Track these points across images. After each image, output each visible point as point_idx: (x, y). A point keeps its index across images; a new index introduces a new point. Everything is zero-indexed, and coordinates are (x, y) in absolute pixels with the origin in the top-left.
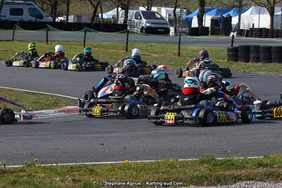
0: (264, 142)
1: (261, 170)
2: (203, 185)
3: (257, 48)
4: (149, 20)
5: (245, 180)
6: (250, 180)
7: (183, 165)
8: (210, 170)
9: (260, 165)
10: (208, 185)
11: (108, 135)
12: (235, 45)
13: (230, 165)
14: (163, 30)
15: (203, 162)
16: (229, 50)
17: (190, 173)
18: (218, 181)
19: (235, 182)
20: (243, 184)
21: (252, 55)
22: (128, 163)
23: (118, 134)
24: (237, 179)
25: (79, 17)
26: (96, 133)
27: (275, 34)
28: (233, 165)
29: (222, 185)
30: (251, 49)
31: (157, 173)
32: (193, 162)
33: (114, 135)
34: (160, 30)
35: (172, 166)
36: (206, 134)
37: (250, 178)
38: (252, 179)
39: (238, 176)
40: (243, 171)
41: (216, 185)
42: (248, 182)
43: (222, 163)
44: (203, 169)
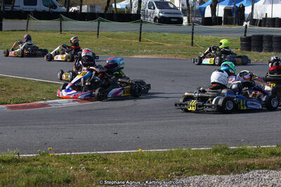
0: (277, 132)
1: (274, 159)
2: (216, 174)
3: (270, 38)
4: (163, 10)
5: (258, 169)
6: (263, 168)
7: (196, 154)
8: (223, 159)
9: (273, 154)
10: (221, 174)
11: (122, 124)
12: (249, 35)
13: (243, 153)
14: (176, 20)
15: (216, 151)
16: (242, 40)
17: (203, 162)
18: (231, 170)
19: (248, 171)
20: (256, 173)
21: (265, 45)
22: (141, 152)
23: (131, 124)
24: (250, 168)
25: (92, 7)
26: (110, 122)
28: (246, 154)
29: (235, 174)
30: (264, 39)
31: (171, 161)
32: (206, 151)
33: (127, 124)
34: (173, 20)
35: (185, 155)
36: (219, 123)
37: (262, 167)
38: (265, 168)
39: (251, 165)
40: (256, 160)
41: (229, 174)
42: (261, 171)
43: (235, 152)
44: (217, 158)
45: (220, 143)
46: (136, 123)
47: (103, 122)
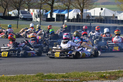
0: (68, 67)
9: (63, 77)
15: (37, 76)
22: (3, 76)
27: (81, 21)
28: (51, 77)
30: (71, 27)
33: (3, 64)
34: (28, 19)
36: (44, 64)
43: (46, 76)
44: (37, 79)
45: (40, 72)
46: (7, 64)
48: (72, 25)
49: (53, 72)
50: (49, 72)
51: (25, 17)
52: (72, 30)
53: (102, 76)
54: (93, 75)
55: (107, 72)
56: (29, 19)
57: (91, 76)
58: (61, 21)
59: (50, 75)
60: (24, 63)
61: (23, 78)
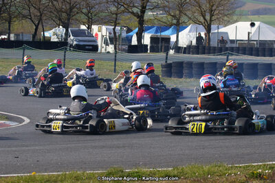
0: (179, 155)
3: (190, 64)
4: (80, 38)
12: (169, 62)
16: (163, 66)
22: (34, 175)
23: (37, 148)
27: (206, 51)
30: (184, 65)
33: (33, 148)
34: (87, 47)
36: (124, 147)
43: (129, 175)
45: (115, 166)
46: (42, 148)
47: (9, 147)
48: (186, 60)
49: (145, 165)
50: (136, 165)
51: (82, 43)
52: (186, 71)
53: (253, 173)
54: (234, 171)
55: (265, 165)
56: (91, 47)
57: (230, 174)
58: (161, 51)
59: (137, 172)
60: (80, 145)
61: (77, 178)
